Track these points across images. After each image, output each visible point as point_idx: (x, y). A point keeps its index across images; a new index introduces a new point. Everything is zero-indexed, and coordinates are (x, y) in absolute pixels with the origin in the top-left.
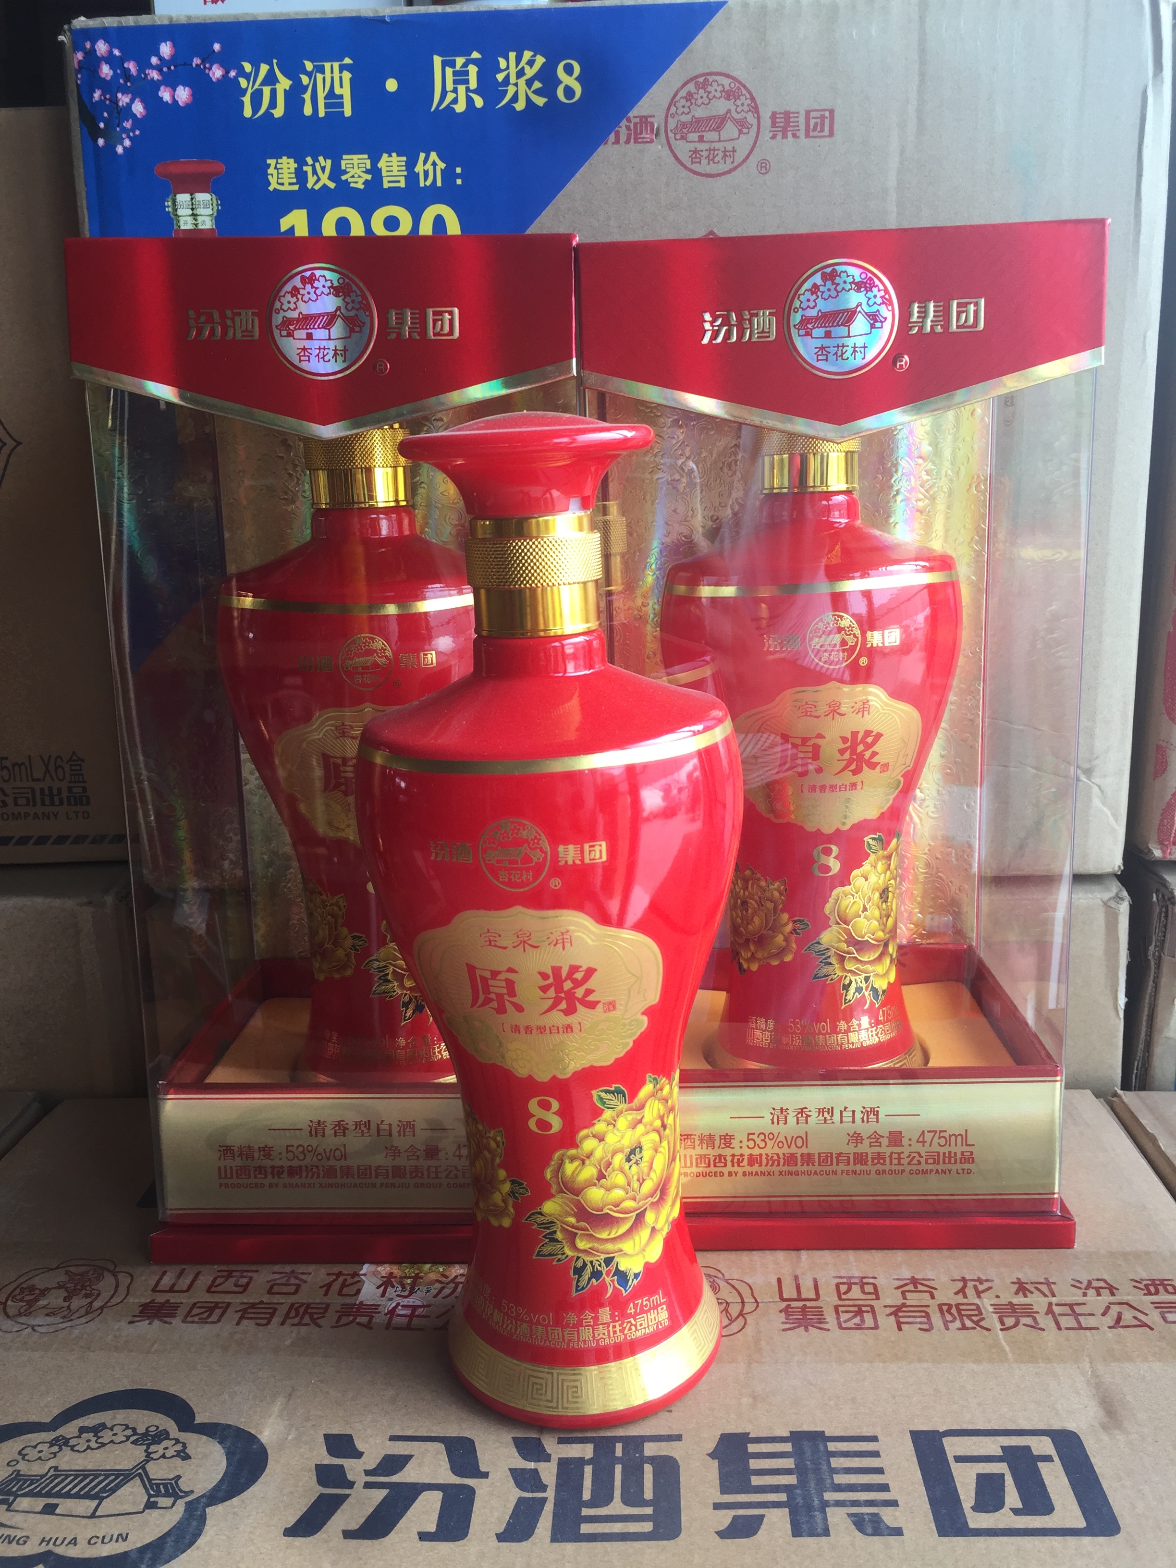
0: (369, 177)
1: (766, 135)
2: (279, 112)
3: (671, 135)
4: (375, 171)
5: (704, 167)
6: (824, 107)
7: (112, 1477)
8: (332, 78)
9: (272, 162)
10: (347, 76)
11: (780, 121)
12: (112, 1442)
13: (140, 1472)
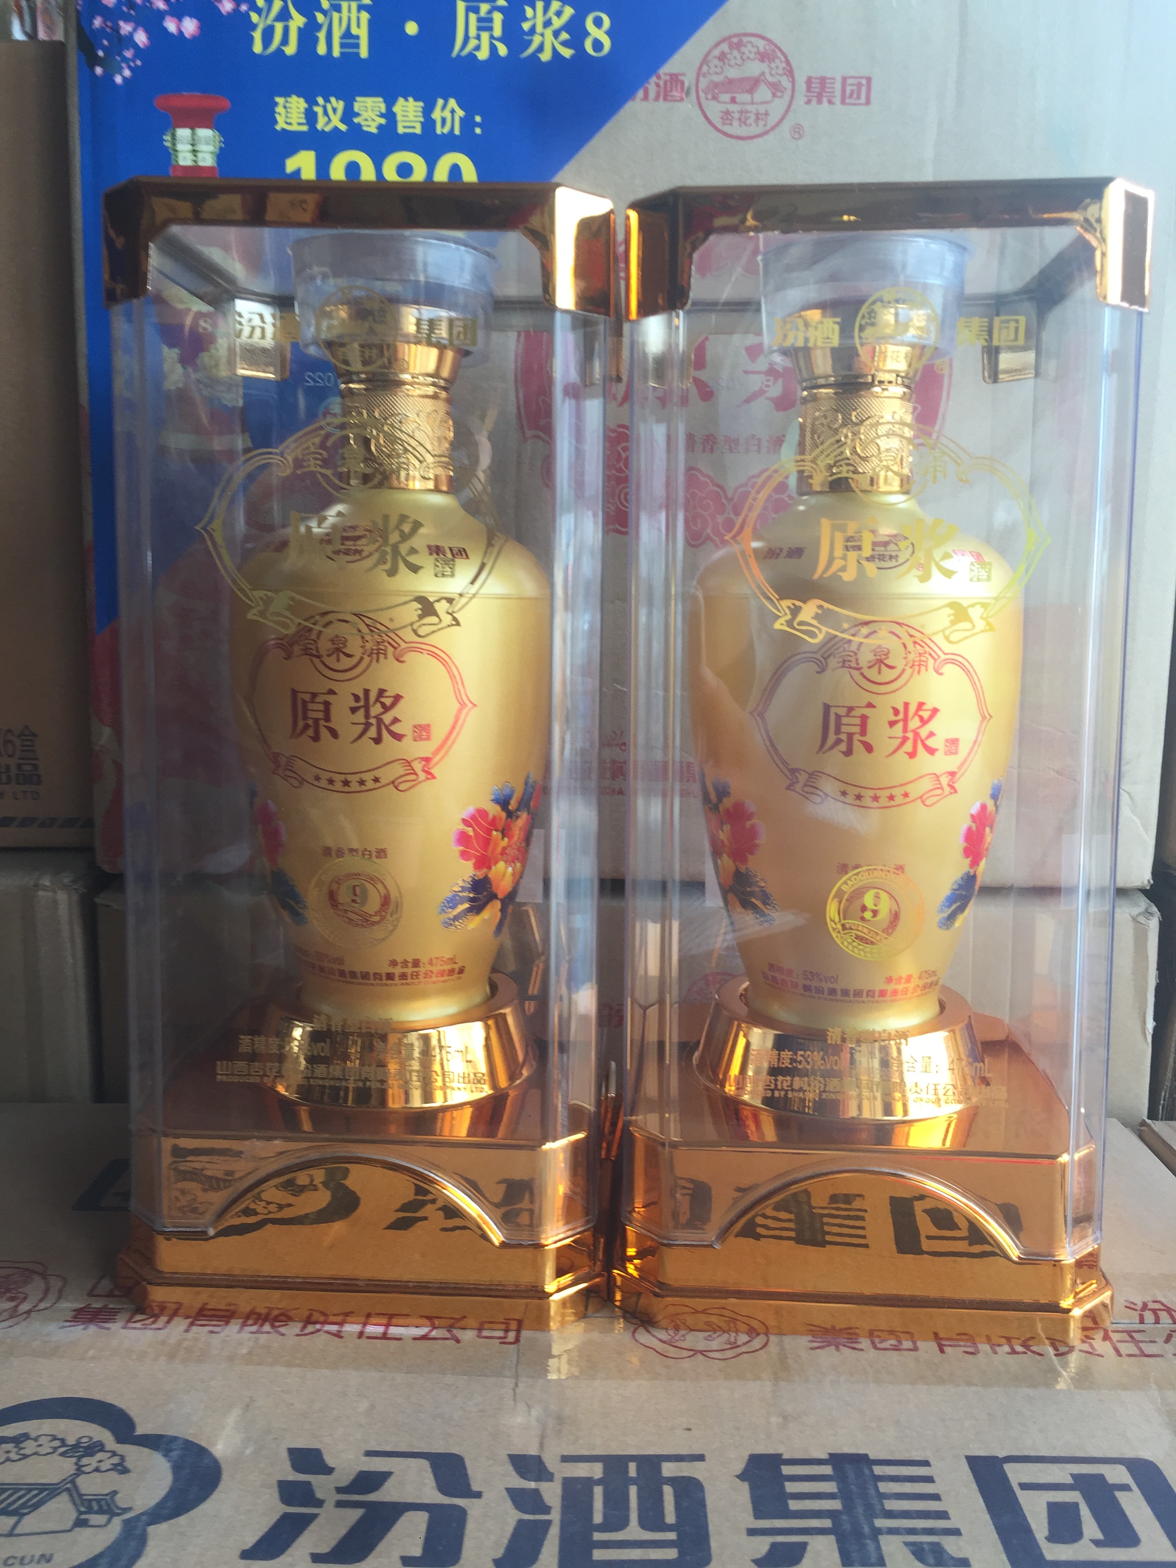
0: (383, 121)
1: (800, 99)
2: (291, 49)
3: (702, 95)
4: (390, 116)
5: (735, 129)
6: (861, 75)
7: (35, 1492)
8: (349, 19)
9: (280, 100)
10: (365, 16)
11: (816, 86)
12: (35, 1454)
13: (69, 1487)
